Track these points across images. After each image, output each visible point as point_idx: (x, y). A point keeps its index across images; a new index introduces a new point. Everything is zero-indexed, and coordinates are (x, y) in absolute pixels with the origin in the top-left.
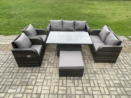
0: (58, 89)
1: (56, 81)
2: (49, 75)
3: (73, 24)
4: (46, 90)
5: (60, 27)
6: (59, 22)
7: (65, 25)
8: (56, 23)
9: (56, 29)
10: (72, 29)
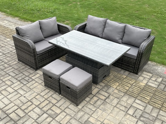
0: (15, 110)
1: (24, 100)
2: (25, 90)
3: (121, 30)
4: (4, 103)
5: (99, 30)
6: (100, 22)
7: (107, 28)
8: (95, 21)
9: (91, 32)
10: (117, 38)
